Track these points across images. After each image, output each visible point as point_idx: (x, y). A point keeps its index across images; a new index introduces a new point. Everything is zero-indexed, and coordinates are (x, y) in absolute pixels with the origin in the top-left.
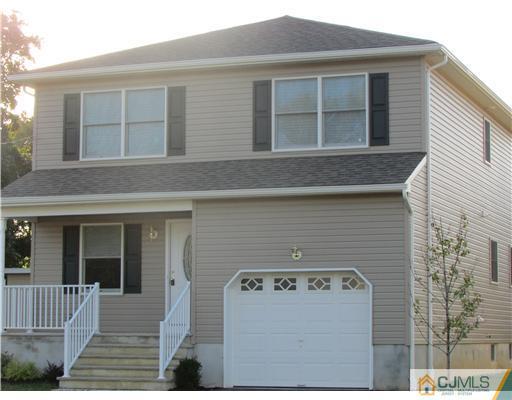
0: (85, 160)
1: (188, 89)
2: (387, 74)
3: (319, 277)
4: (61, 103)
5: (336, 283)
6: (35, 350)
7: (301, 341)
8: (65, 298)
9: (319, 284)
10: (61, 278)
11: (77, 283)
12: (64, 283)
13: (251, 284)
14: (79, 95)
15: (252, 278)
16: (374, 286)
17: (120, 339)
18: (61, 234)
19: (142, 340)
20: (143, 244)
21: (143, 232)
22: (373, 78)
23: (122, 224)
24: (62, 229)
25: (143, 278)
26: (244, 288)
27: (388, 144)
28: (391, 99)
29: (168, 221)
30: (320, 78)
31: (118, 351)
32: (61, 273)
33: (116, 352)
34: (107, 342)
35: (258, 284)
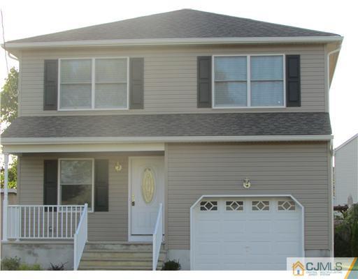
0: (62, 110)
1: (145, 60)
2: (299, 56)
3: (261, 201)
4: (42, 66)
5: (274, 205)
6: (35, 255)
7: (247, 247)
8: (46, 215)
9: (261, 206)
10: (42, 200)
11: (56, 204)
12: (45, 204)
13: (208, 205)
14: (57, 60)
15: (209, 201)
16: (305, 208)
17: (106, 247)
18: (43, 166)
19: (124, 247)
20: (110, 174)
21: (110, 166)
22: (289, 58)
23: (93, 159)
24: (43, 162)
25: (110, 200)
26: (202, 209)
27: (300, 106)
28: (302, 74)
29: (130, 158)
30: (249, 56)
31: (108, 255)
32: (42, 196)
33: (106, 256)
34: (96, 249)
35: (213, 206)
